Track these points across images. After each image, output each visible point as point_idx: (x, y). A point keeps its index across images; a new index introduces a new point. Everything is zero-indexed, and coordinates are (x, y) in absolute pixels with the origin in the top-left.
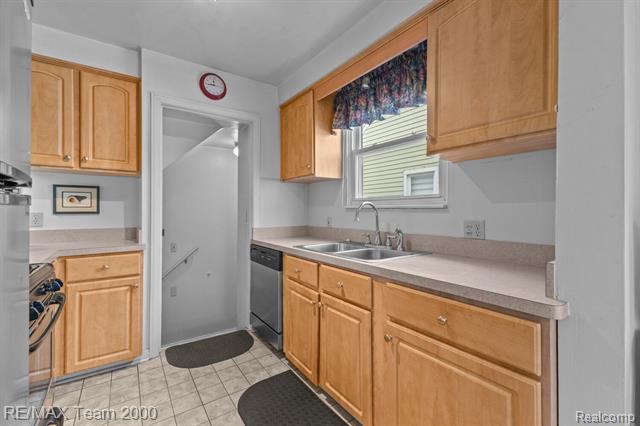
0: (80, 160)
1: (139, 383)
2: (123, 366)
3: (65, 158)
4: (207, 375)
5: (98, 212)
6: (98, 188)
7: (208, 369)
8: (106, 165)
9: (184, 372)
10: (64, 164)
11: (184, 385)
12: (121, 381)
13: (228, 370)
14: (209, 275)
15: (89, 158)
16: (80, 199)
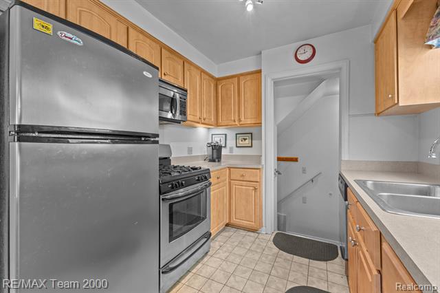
0: (240, 120)
1: (254, 242)
2: (254, 231)
3: (234, 121)
4: (286, 260)
5: (252, 146)
6: (251, 134)
7: (289, 256)
8: (249, 121)
9: (276, 249)
10: (234, 123)
11: (270, 257)
12: (249, 237)
13: (301, 265)
14: (330, 194)
15: (243, 119)
16: (245, 139)
